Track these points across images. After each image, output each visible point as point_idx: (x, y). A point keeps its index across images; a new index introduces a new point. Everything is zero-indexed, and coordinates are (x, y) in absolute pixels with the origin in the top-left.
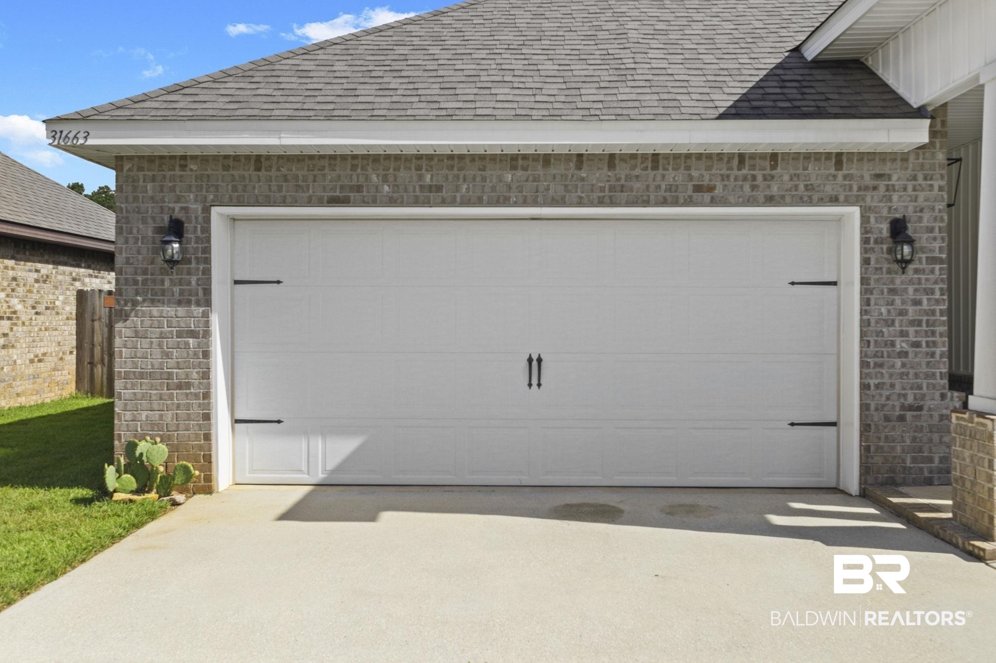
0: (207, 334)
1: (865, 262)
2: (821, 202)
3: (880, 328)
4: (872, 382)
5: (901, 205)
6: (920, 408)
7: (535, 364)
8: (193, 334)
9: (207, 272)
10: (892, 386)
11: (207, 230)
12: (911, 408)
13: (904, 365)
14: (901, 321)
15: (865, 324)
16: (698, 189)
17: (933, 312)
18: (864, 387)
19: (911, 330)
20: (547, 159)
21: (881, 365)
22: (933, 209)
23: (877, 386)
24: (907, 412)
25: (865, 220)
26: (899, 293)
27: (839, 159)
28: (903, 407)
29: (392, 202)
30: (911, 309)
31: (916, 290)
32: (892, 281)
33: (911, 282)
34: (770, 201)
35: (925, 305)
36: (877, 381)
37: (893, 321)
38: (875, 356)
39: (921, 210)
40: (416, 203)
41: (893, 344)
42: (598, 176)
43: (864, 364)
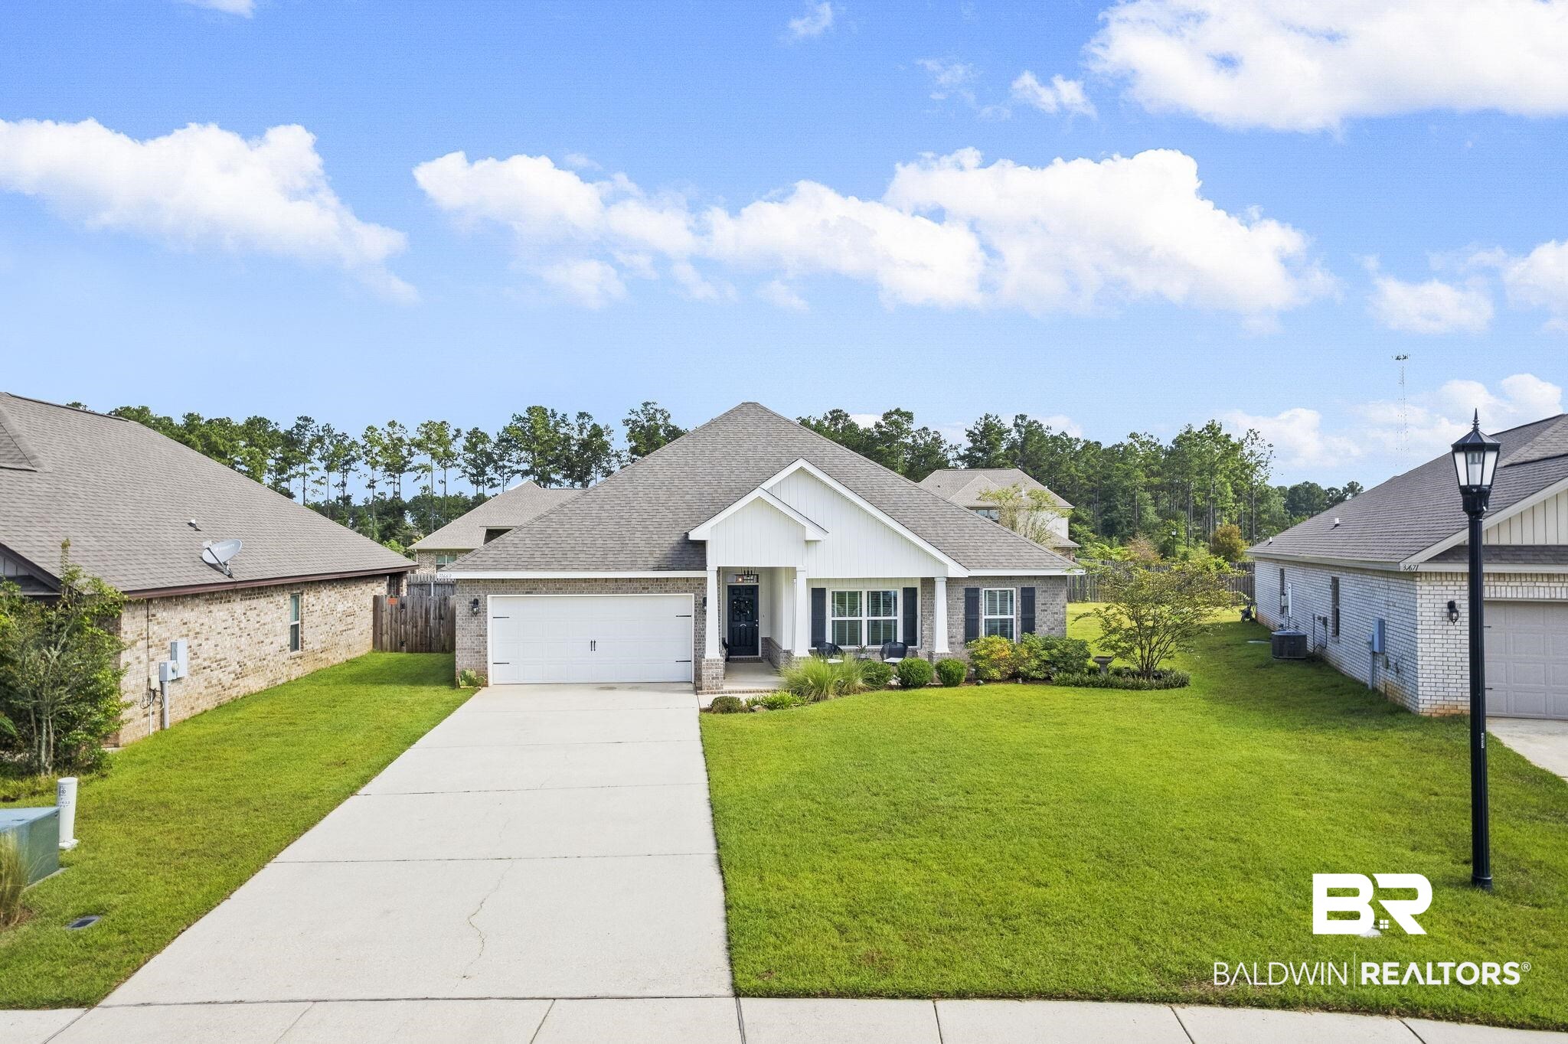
0: (486, 636)
1: (696, 611)
2: (682, 592)
7: (593, 643)
8: (481, 636)
9: (486, 616)
11: (486, 603)
15: (696, 630)
16: (643, 588)
18: (695, 649)
21: (700, 643)
25: (696, 598)
27: (687, 579)
29: (546, 593)
34: (666, 592)
36: (699, 648)
38: (699, 640)
40: (554, 593)
42: (612, 585)
43: (695, 643)
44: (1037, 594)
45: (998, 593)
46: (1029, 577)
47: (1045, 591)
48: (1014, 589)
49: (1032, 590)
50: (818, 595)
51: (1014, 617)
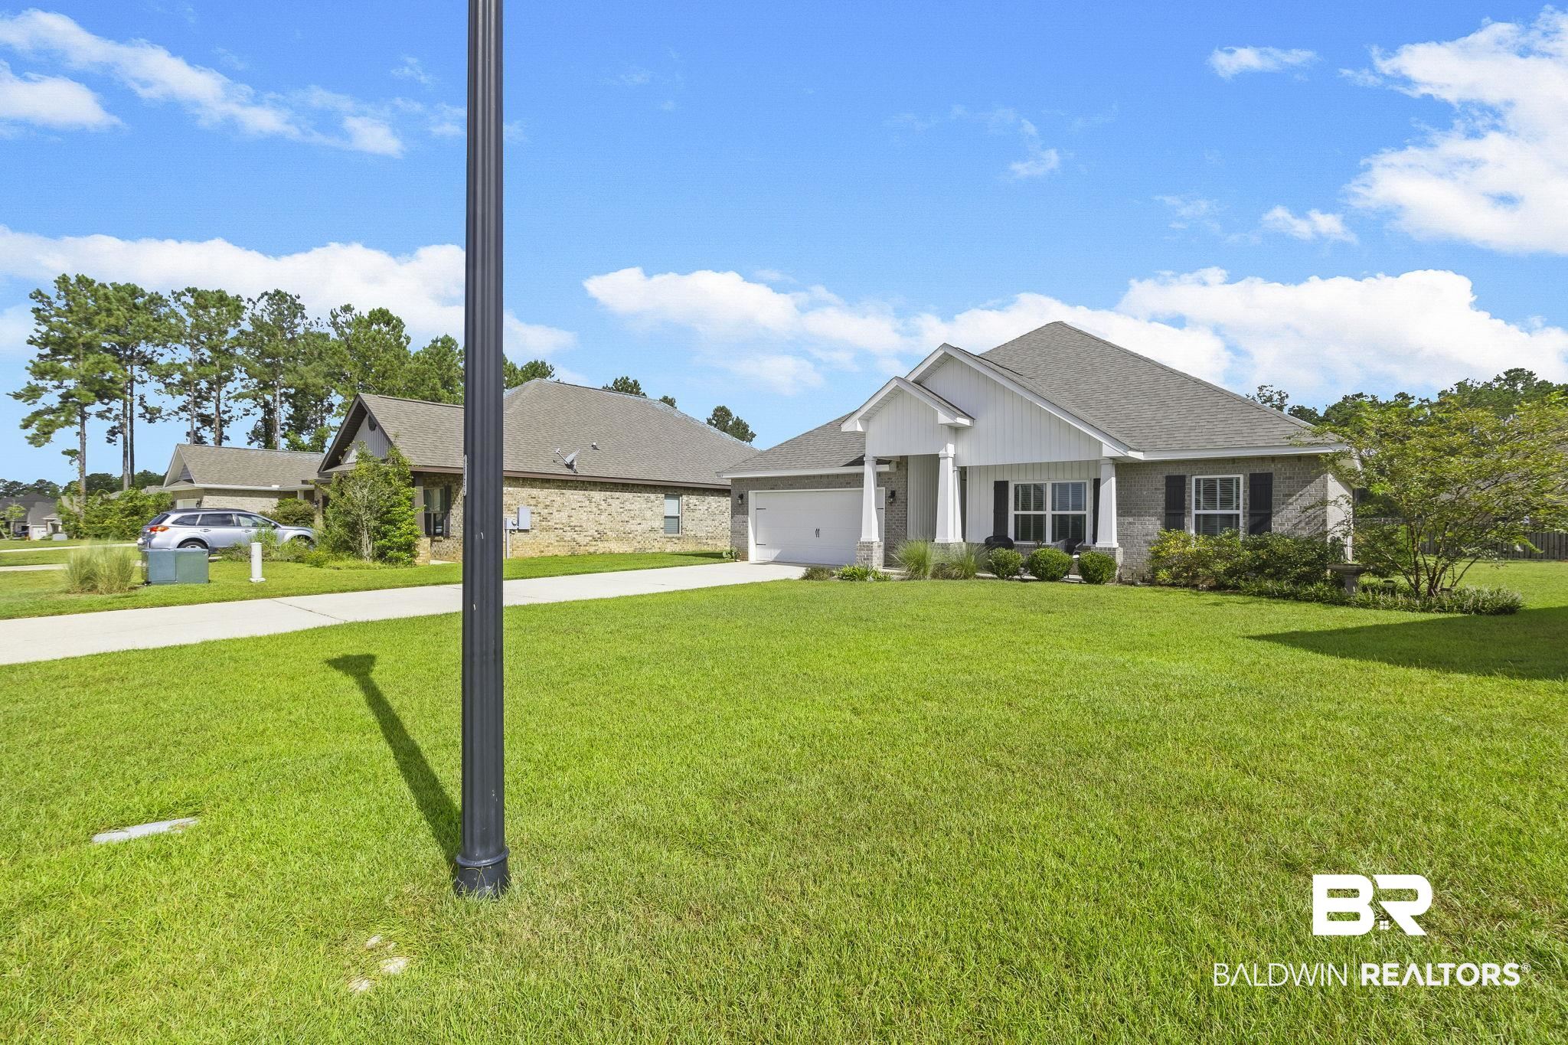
1: (886, 503)
5: (894, 487)
7: (818, 531)
8: (745, 522)
9: (748, 507)
11: (748, 496)
15: (886, 521)
20: (814, 477)
25: (886, 491)
29: (783, 489)
40: (789, 489)
43: (885, 532)
44: (1275, 482)
45: (1218, 481)
46: (1262, 459)
47: (1290, 478)
48: (1241, 477)
49: (1268, 477)
50: (1001, 488)
51: (1240, 512)
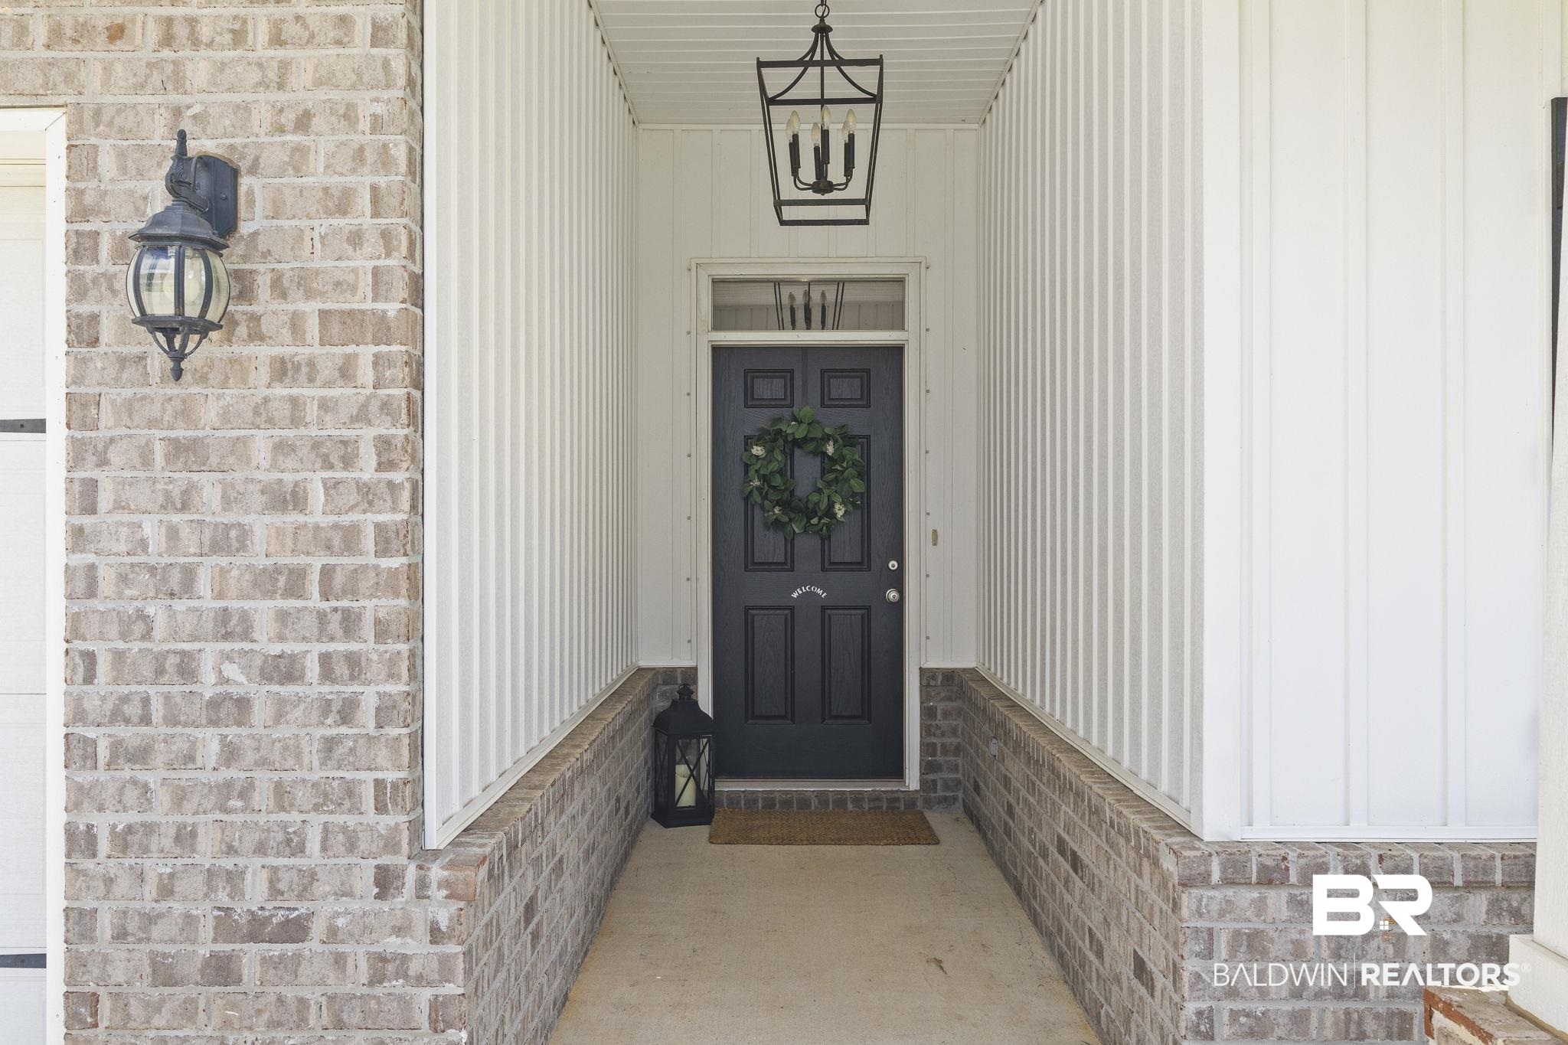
1: (79, 333)
3: (139, 604)
4: (104, 823)
6: (295, 930)
10: (186, 838)
12: (257, 930)
13: (230, 753)
14: (224, 572)
15: (76, 586)
17: (350, 538)
18: (74, 843)
19: (263, 610)
21: (141, 755)
22: (349, 116)
23: (123, 840)
24: (246, 946)
25: (78, 161)
26: (214, 460)
28: (225, 926)
30: (261, 525)
31: (282, 448)
32: (186, 413)
33: (262, 417)
35: (317, 512)
36: (122, 820)
37: (189, 576)
38: (117, 716)
39: (303, 122)
41: (187, 670)
43: (72, 750)
